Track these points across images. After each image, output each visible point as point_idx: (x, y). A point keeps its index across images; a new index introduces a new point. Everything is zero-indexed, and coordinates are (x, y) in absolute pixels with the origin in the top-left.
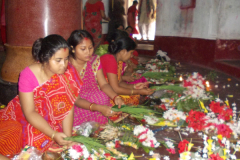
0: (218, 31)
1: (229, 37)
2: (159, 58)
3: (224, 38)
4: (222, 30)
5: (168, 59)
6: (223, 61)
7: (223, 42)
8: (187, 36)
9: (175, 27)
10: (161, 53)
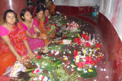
0: (79, 3)
1: (83, 6)
2: (57, 14)
3: (81, 6)
4: (81, 3)
5: (61, 15)
6: (81, 15)
7: (81, 7)
8: (67, 5)
9: (62, 2)
10: (58, 13)
